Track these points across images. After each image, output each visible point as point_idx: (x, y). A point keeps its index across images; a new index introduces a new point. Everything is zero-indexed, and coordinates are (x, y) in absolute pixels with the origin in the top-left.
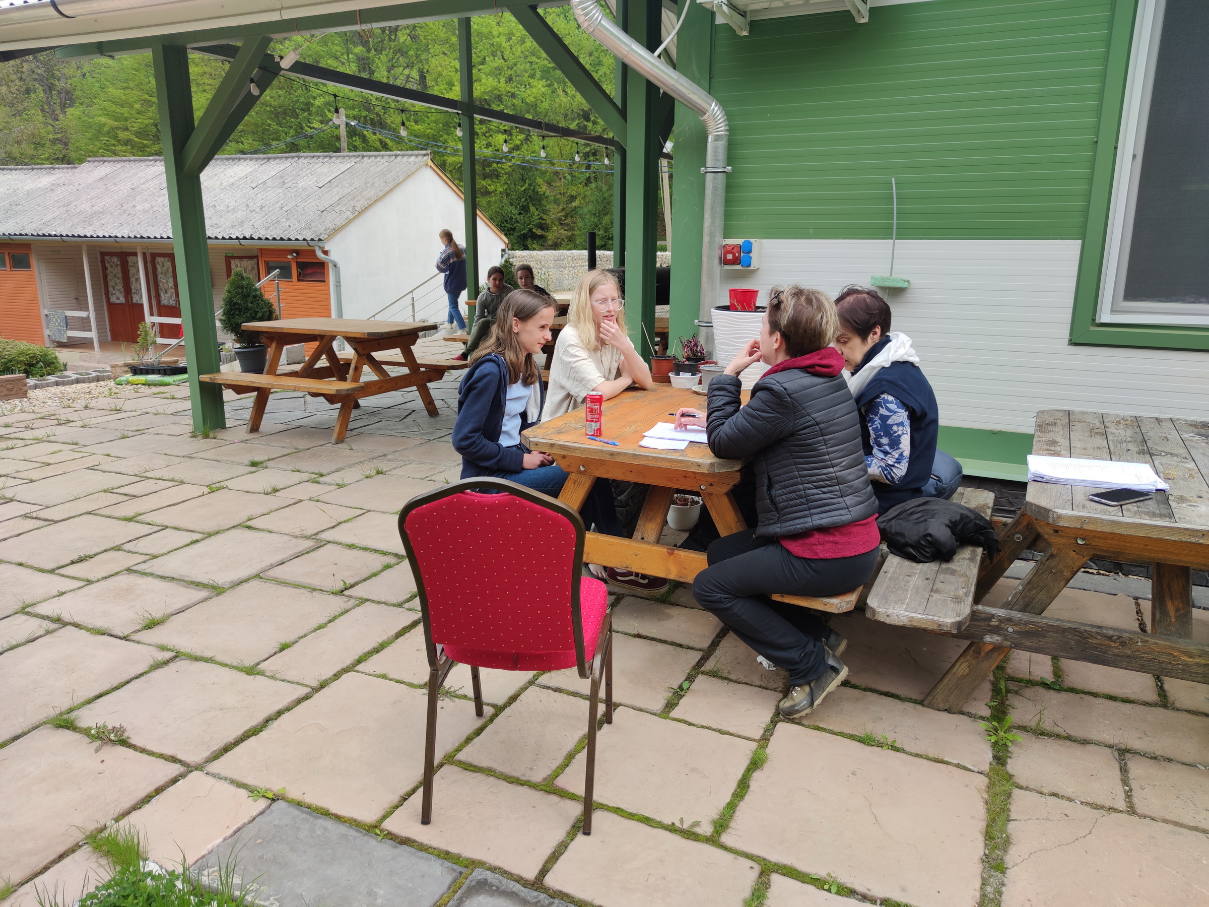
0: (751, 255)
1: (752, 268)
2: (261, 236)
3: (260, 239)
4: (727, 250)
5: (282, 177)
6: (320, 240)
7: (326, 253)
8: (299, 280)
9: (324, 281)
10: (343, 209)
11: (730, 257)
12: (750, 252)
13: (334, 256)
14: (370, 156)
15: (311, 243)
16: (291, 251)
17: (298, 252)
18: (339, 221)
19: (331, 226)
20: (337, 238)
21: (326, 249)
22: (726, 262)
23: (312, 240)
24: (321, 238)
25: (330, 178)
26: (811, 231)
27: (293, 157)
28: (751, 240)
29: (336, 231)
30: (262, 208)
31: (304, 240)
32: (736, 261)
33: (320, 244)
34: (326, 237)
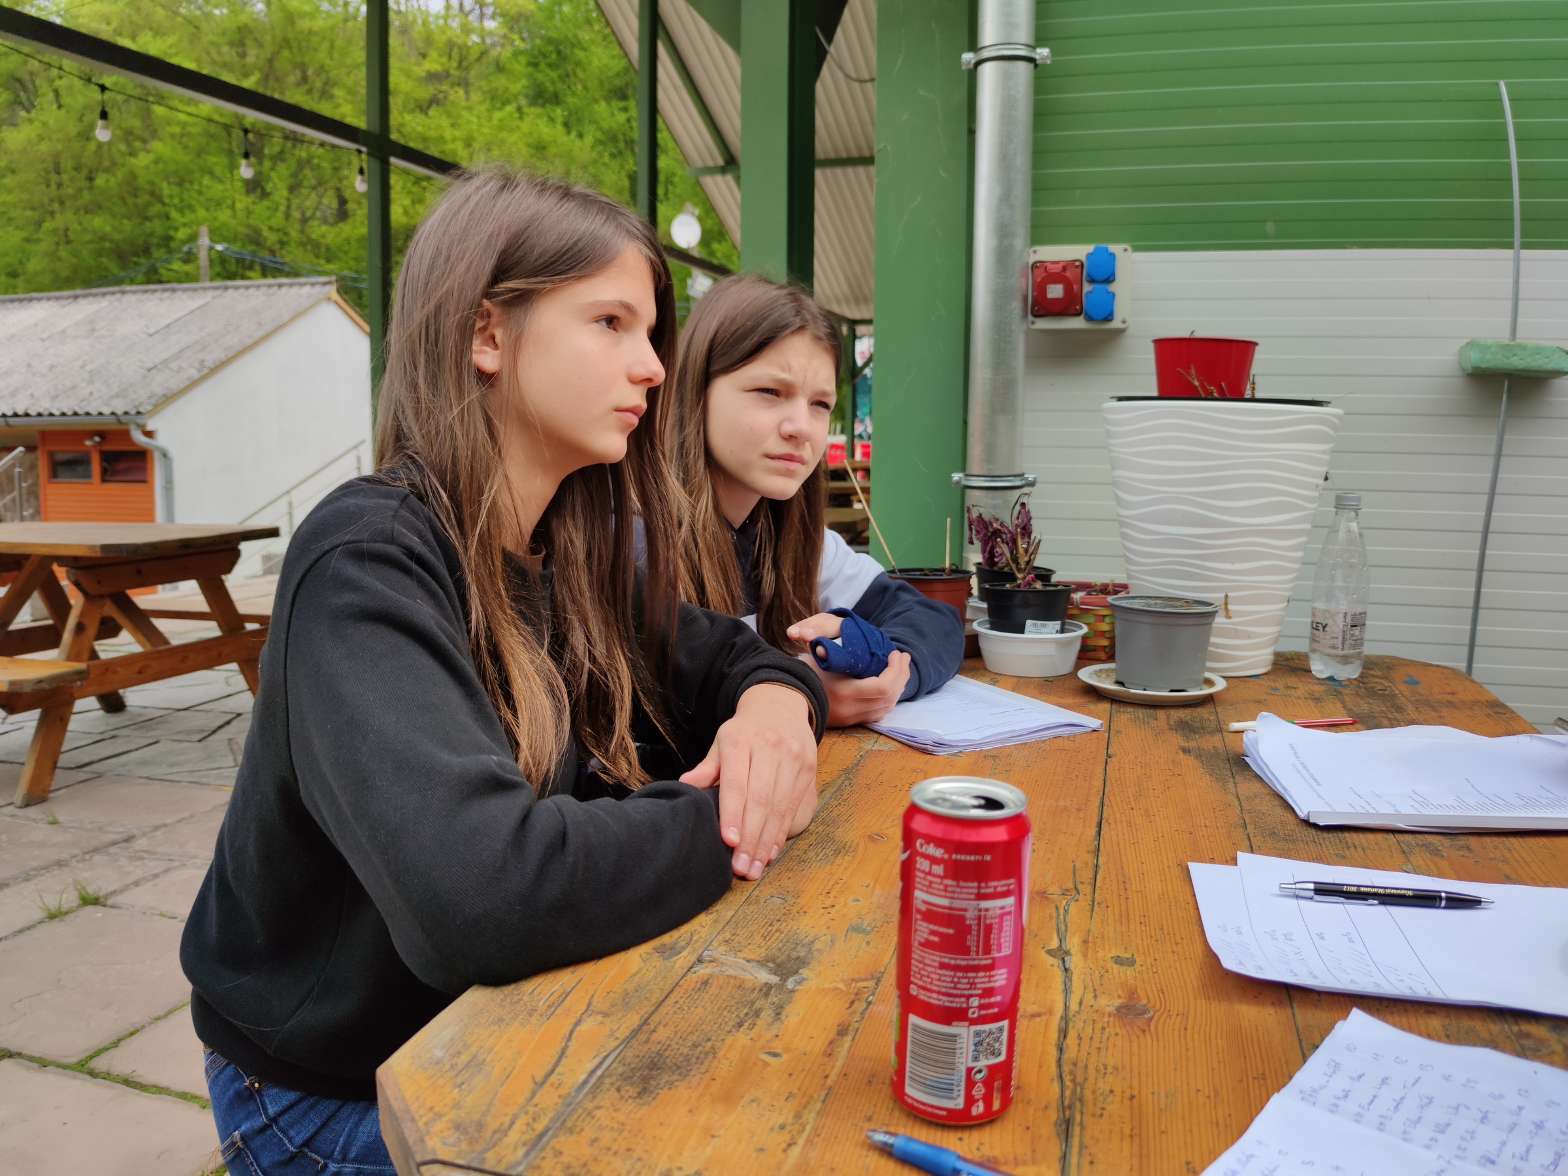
0: (1113, 288)
1: (1116, 324)
2: (41, 410)
3: (40, 415)
4: (1044, 274)
5: (91, 322)
6: (139, 413)
7: (149, 434)
8: (104, 480)
9: (144, 481)
10: (185, 365)
11: (1055, 291)
12: (1110, 279)
13: (163, 440)
14: (237, 288)
15: (124, 419)
16: (91, 434)
17: (103, 434)
18: (175, 383)
19: (159, 390)
20: (171, 411)
21: (150, 427)
22: (1041, 307)
23: (126, 413)
24: (141, 409)
25: (168, 321)
26: (1270, 227)
27: (113, 293)
28: (1115, 248)
29: (168, 399)
30: (51, 367)
31: (113, 414)
32: (1069, 306)
33: (140, 420)
34: (149, 407)
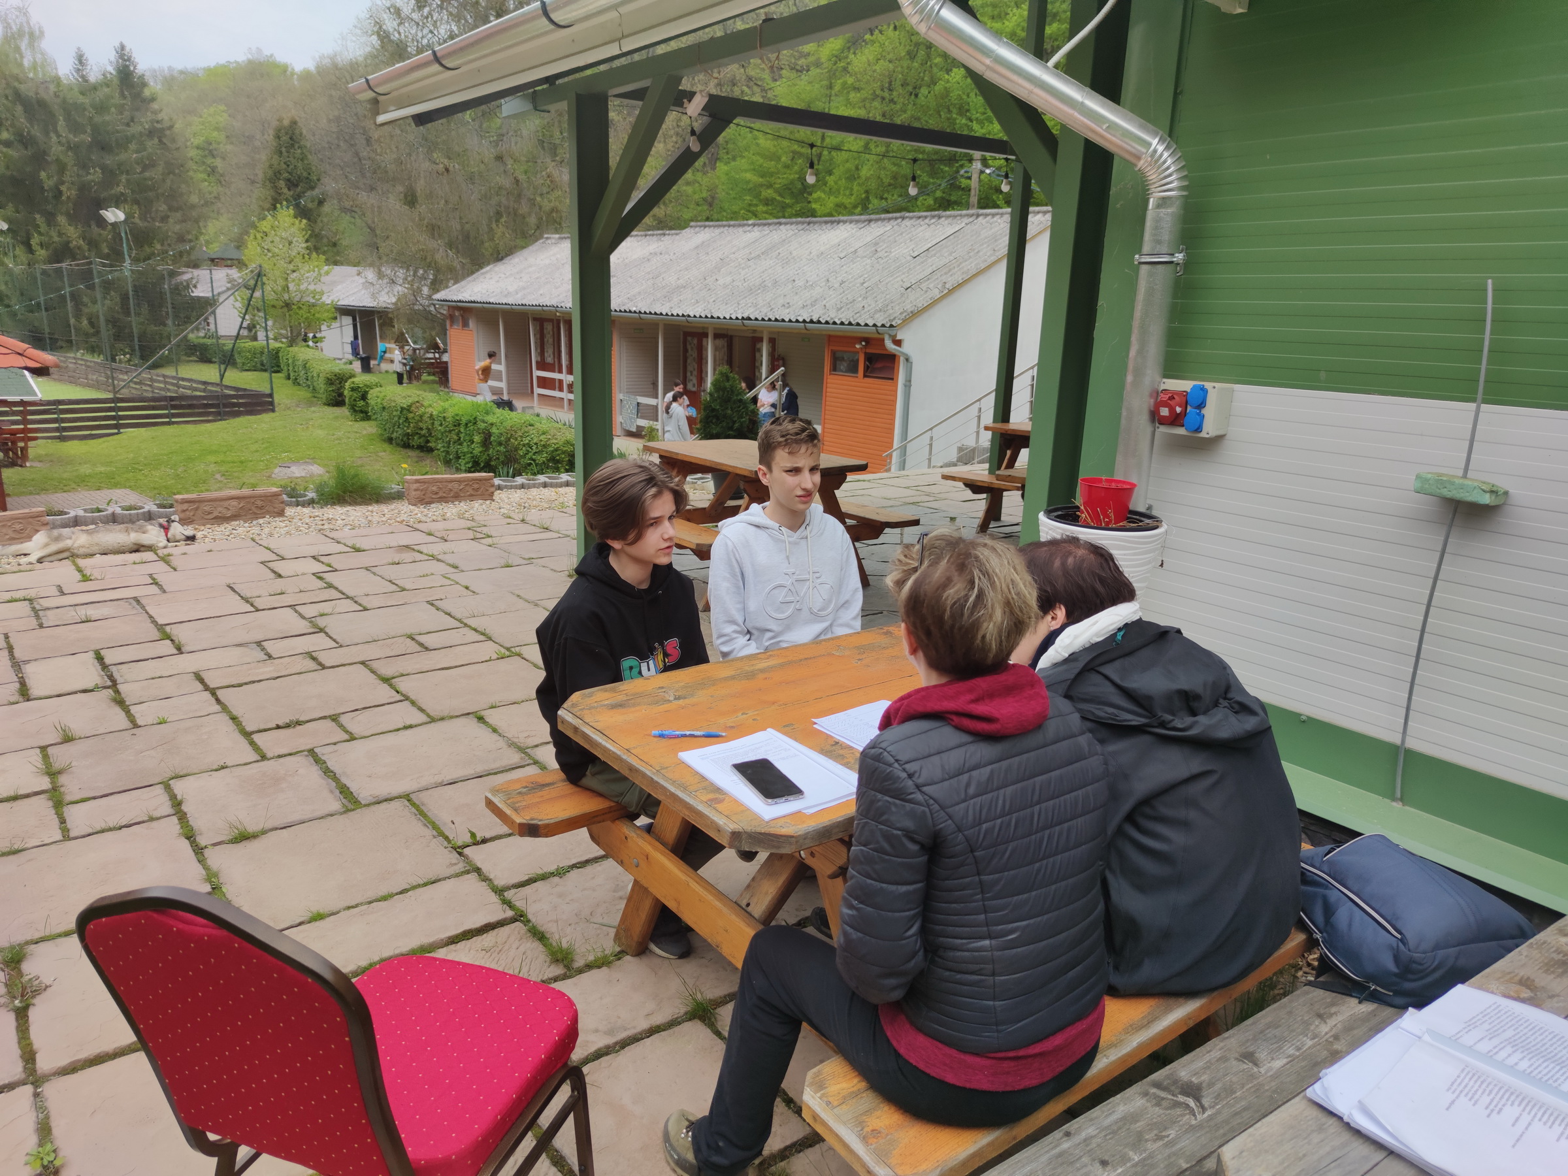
0: (1204, 411)
2: (828, 319)
3: (827, 323)
4: (1163, 399)
5: (876, 244)
6: (891, 326)
7: (898, 343)
8: (865, 376)
9: (892, 379)
10: (931, 286)
11: (1165, 412)
12: (1201, 405)
13: (906, 348)
14: (986, 215)
15: (881, 330)
16: (861, 339)
17: (868, 340)
18: (922, 302)
19: (909, 307)
20: (916, 324)
21: (898, 338)
23: (883, 326)
24: (894, 323)
25: (930, 245)
27: (896, 218)
28: (1208, 385)
29: (914, 315)
30: (843, 282)
31: (875, 325)
32: (1175, 420)
33: (892, 332)
34: (899, 322)
